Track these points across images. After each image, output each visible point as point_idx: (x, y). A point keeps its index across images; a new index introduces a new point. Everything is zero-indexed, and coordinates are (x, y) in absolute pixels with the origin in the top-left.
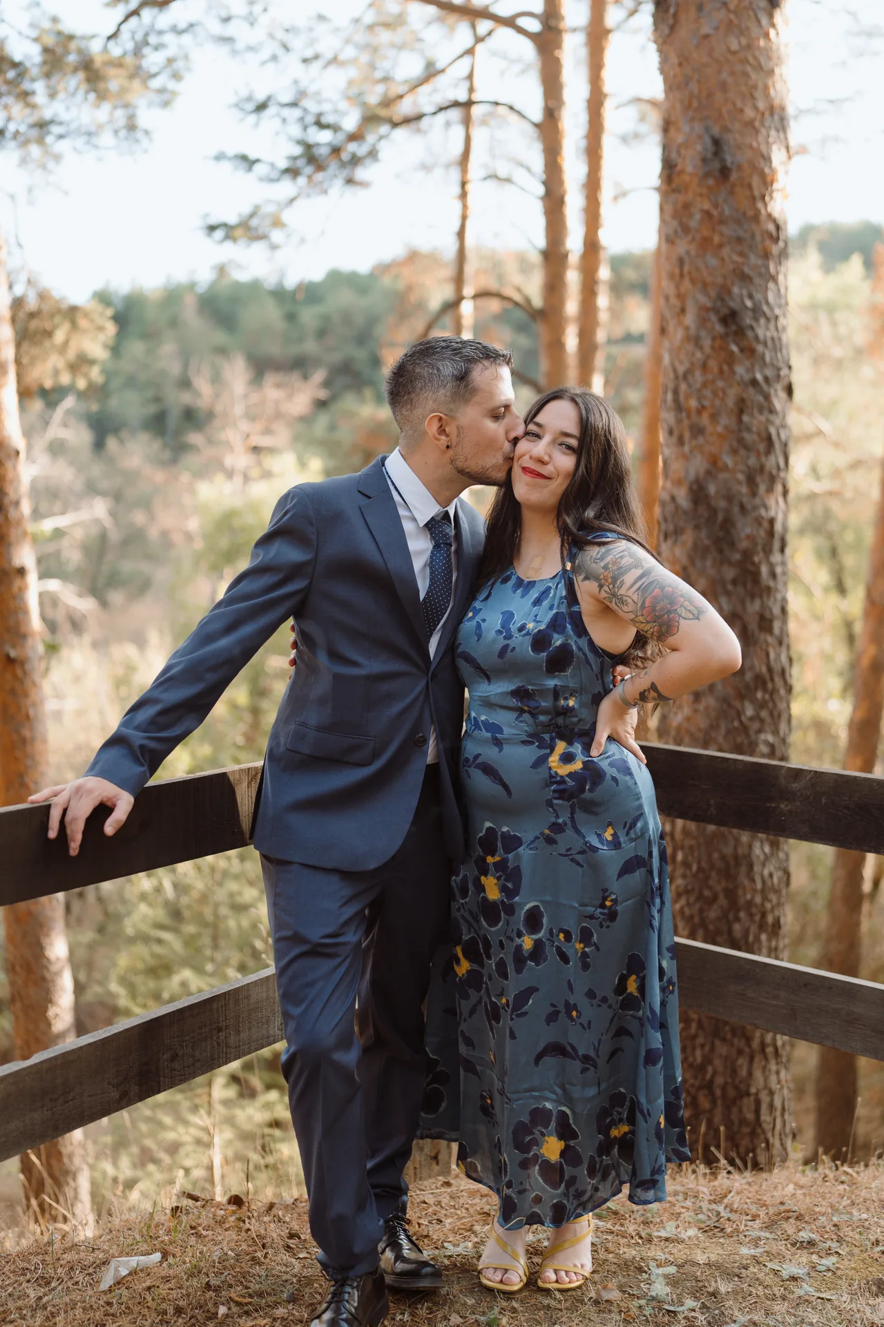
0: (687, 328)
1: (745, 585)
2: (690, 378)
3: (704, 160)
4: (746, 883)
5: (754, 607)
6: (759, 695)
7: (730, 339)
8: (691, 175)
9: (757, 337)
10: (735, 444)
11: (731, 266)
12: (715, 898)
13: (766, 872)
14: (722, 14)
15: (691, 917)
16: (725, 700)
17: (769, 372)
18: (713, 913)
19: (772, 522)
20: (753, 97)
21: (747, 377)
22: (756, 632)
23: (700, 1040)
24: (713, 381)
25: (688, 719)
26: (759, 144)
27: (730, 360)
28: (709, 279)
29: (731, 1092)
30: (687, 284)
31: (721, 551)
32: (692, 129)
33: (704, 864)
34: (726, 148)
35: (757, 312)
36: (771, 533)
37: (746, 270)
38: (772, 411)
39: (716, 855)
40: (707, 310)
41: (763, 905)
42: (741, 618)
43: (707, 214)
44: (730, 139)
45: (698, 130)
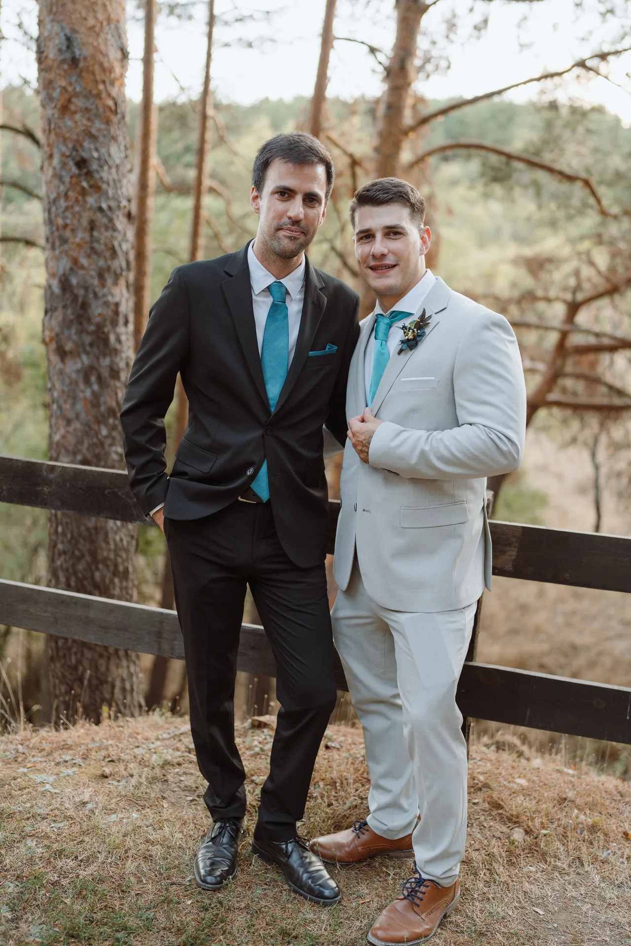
0: (54, 168)
1: (98, 347)
2: (57, 203)
3: (60, 50)
4: (103, 545)
5: (106, 362)
6: (111, 421)
7: (83, 178)
8: (54, 60)
9: (101, 178)
10: (88, 251)
11: (82, 128)
12: (82, 556)
13: (118, 538)
15: (67, 570)
16: (87, 424)
17: (113, 204)
18: (81, 567)
19: (117, 305)
20: (94, 11)
21: (95, 206)
22: (108, 379)
23: (74, 649)
24: (72, 207)
25: (63, 437)
26: (98, 44)
27: (84, 192)
28: (68, 135)
29: (95, 682)
30: (53, 136)
31: (81, 324)
32: (52, 27)
33: (75, 534)
34: (75, 44)
35: (103, 162)
36: (116, 313)
37: (94, 131)
38: (115, 229)
39: (83, 528)
40: (68, 157)
41: (116, 559)
42: (97, 370)
43: (64, 89)
44: (79, 38)
45: (57, 28)
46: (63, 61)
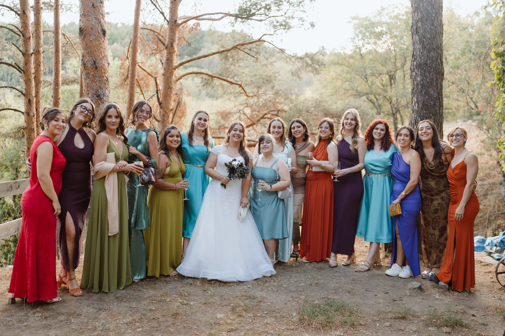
3: (92, 65)
7: (99, 100)
8: (89, 67)
9: (104, 100)
11: (98, 86)
14: (95, 37)
20: (101, 53)
26: (102, 63)
27: (99, 104)
28: (94, 88)
30: (89, 88)
32: (89, 58)
34: (96, 63)
35: (104, 95)
37: (101, 87)
40: (94, 94)
44: (98, 61)
45: (91, 58)
46: (93, 68)
